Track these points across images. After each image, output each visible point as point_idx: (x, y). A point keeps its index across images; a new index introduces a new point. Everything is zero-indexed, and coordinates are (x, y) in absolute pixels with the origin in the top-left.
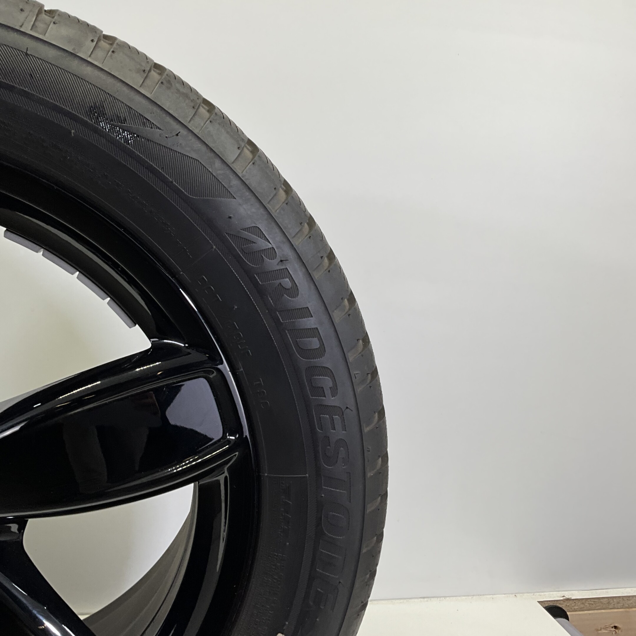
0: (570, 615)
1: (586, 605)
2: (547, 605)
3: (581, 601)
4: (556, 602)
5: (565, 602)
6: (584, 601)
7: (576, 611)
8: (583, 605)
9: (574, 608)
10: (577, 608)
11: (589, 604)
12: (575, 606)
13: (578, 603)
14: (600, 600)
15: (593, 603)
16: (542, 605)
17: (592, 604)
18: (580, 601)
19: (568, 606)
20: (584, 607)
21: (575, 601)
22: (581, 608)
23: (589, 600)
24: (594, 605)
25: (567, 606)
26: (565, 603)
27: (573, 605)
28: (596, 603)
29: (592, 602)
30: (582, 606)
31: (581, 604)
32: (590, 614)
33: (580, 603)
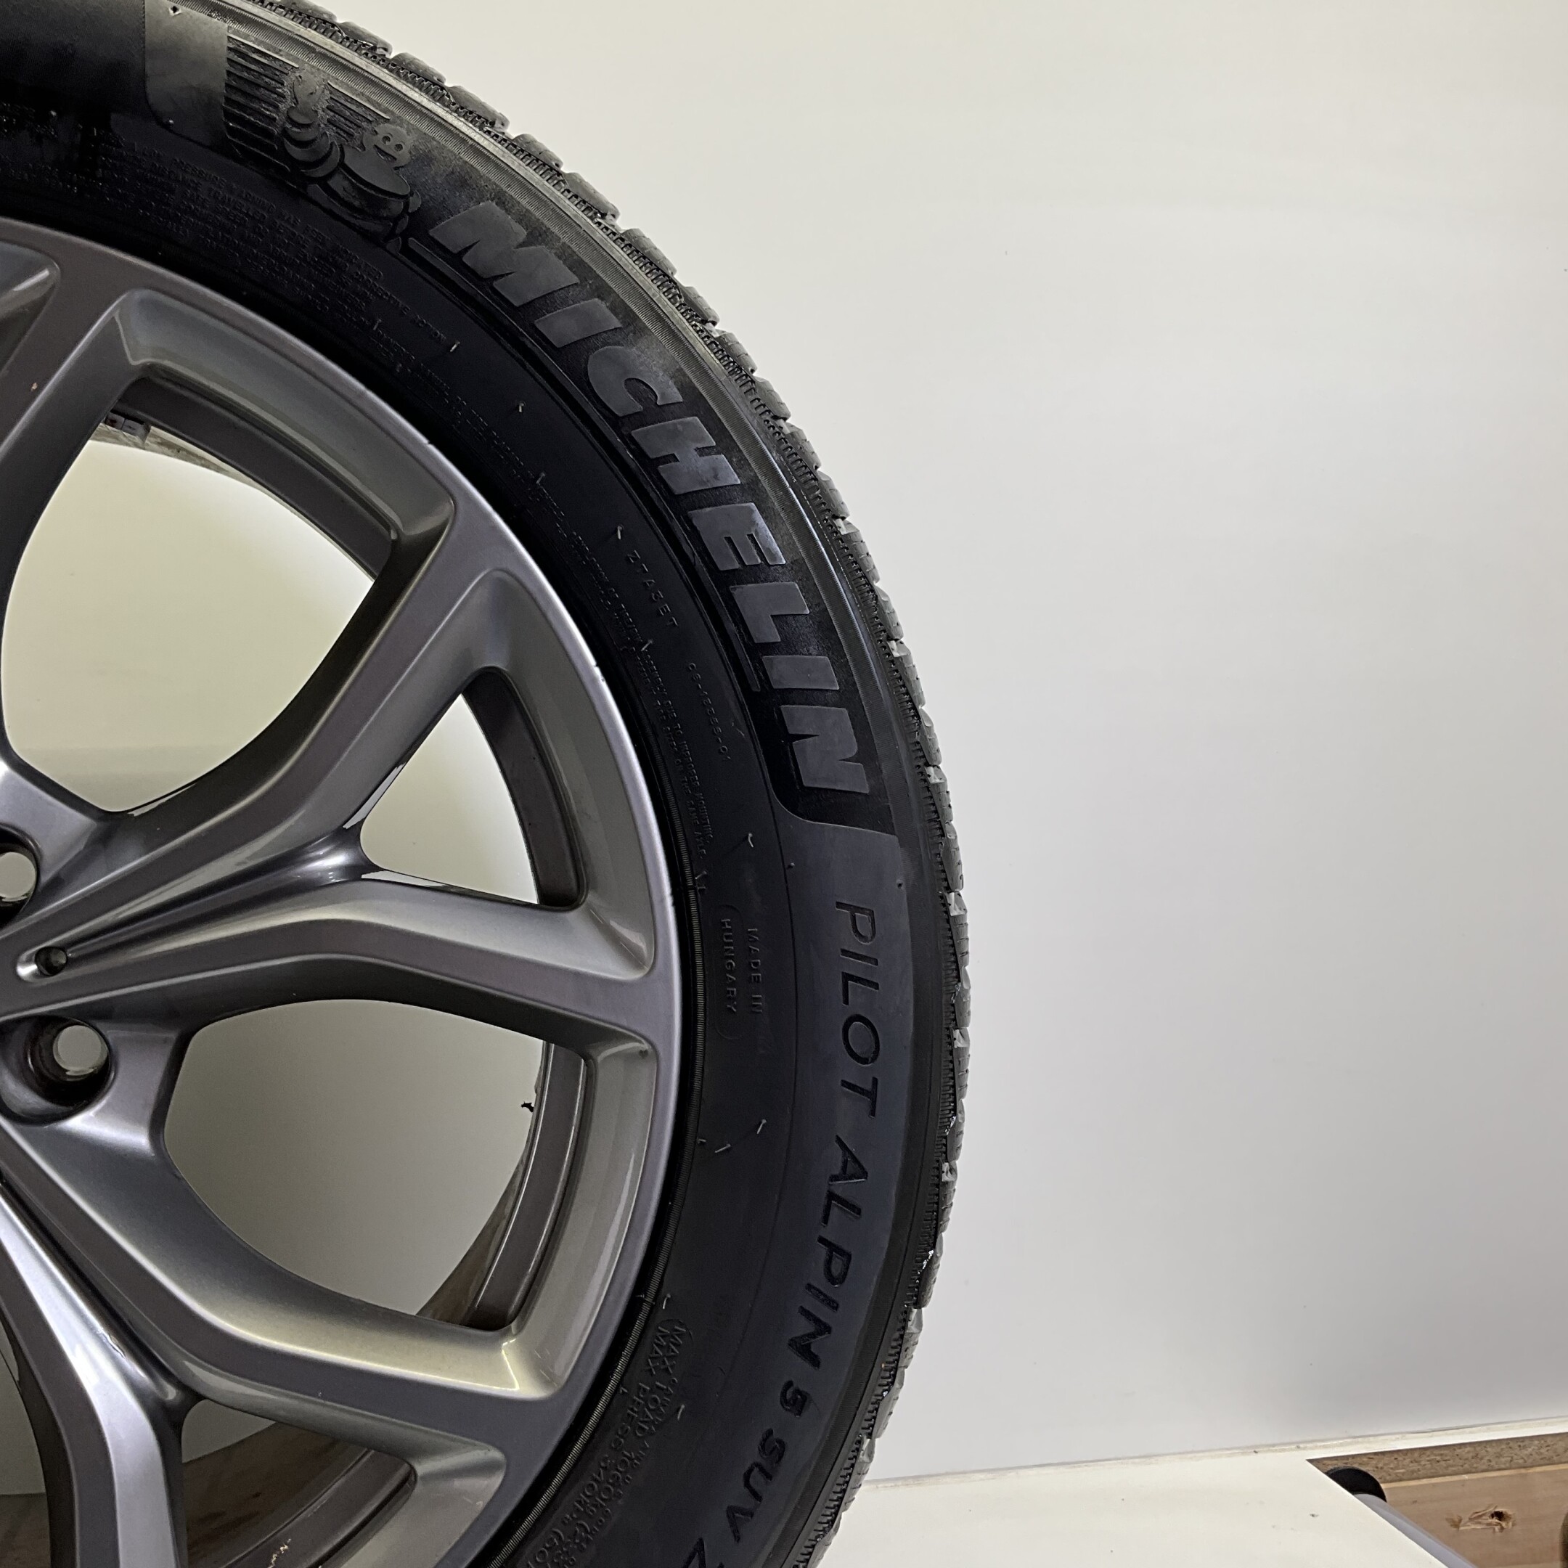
0: (1387, 1489)
1: (1423, 1463)
2: (1330, 1467)
3: (1409, 1455)
4: (1350, 1460)
5: (1372, 1458)
6: (1416, 1455)
7: (1401, 1480)
8: (1416, 1464)
9: (1396, 1474)
10: (1403, 1474)
11: (1428, 1461)
12: (1397, 1468)
13: (1404, 1459)
14: (1455, 1450)
15: (1438, 1458)
16: (1318, 1468)
17: (1438, 1461)
18: (1406, 1454)
19: (1382, 1468)
20: (1419, 1470)
21: (1396, 1456)
22: (1413, 1472)
23: (1428, 1453)
24: (1443, 1463)
25: (1377, 1468)
26: (1374, 1462)
27: (1392, 1466)
28: (1446, 1458)
29: (1436, 1455)
30: (1414, 1467)
31: (1412, 1462)
32: (1434, 1485)
33: (1407, 1461)
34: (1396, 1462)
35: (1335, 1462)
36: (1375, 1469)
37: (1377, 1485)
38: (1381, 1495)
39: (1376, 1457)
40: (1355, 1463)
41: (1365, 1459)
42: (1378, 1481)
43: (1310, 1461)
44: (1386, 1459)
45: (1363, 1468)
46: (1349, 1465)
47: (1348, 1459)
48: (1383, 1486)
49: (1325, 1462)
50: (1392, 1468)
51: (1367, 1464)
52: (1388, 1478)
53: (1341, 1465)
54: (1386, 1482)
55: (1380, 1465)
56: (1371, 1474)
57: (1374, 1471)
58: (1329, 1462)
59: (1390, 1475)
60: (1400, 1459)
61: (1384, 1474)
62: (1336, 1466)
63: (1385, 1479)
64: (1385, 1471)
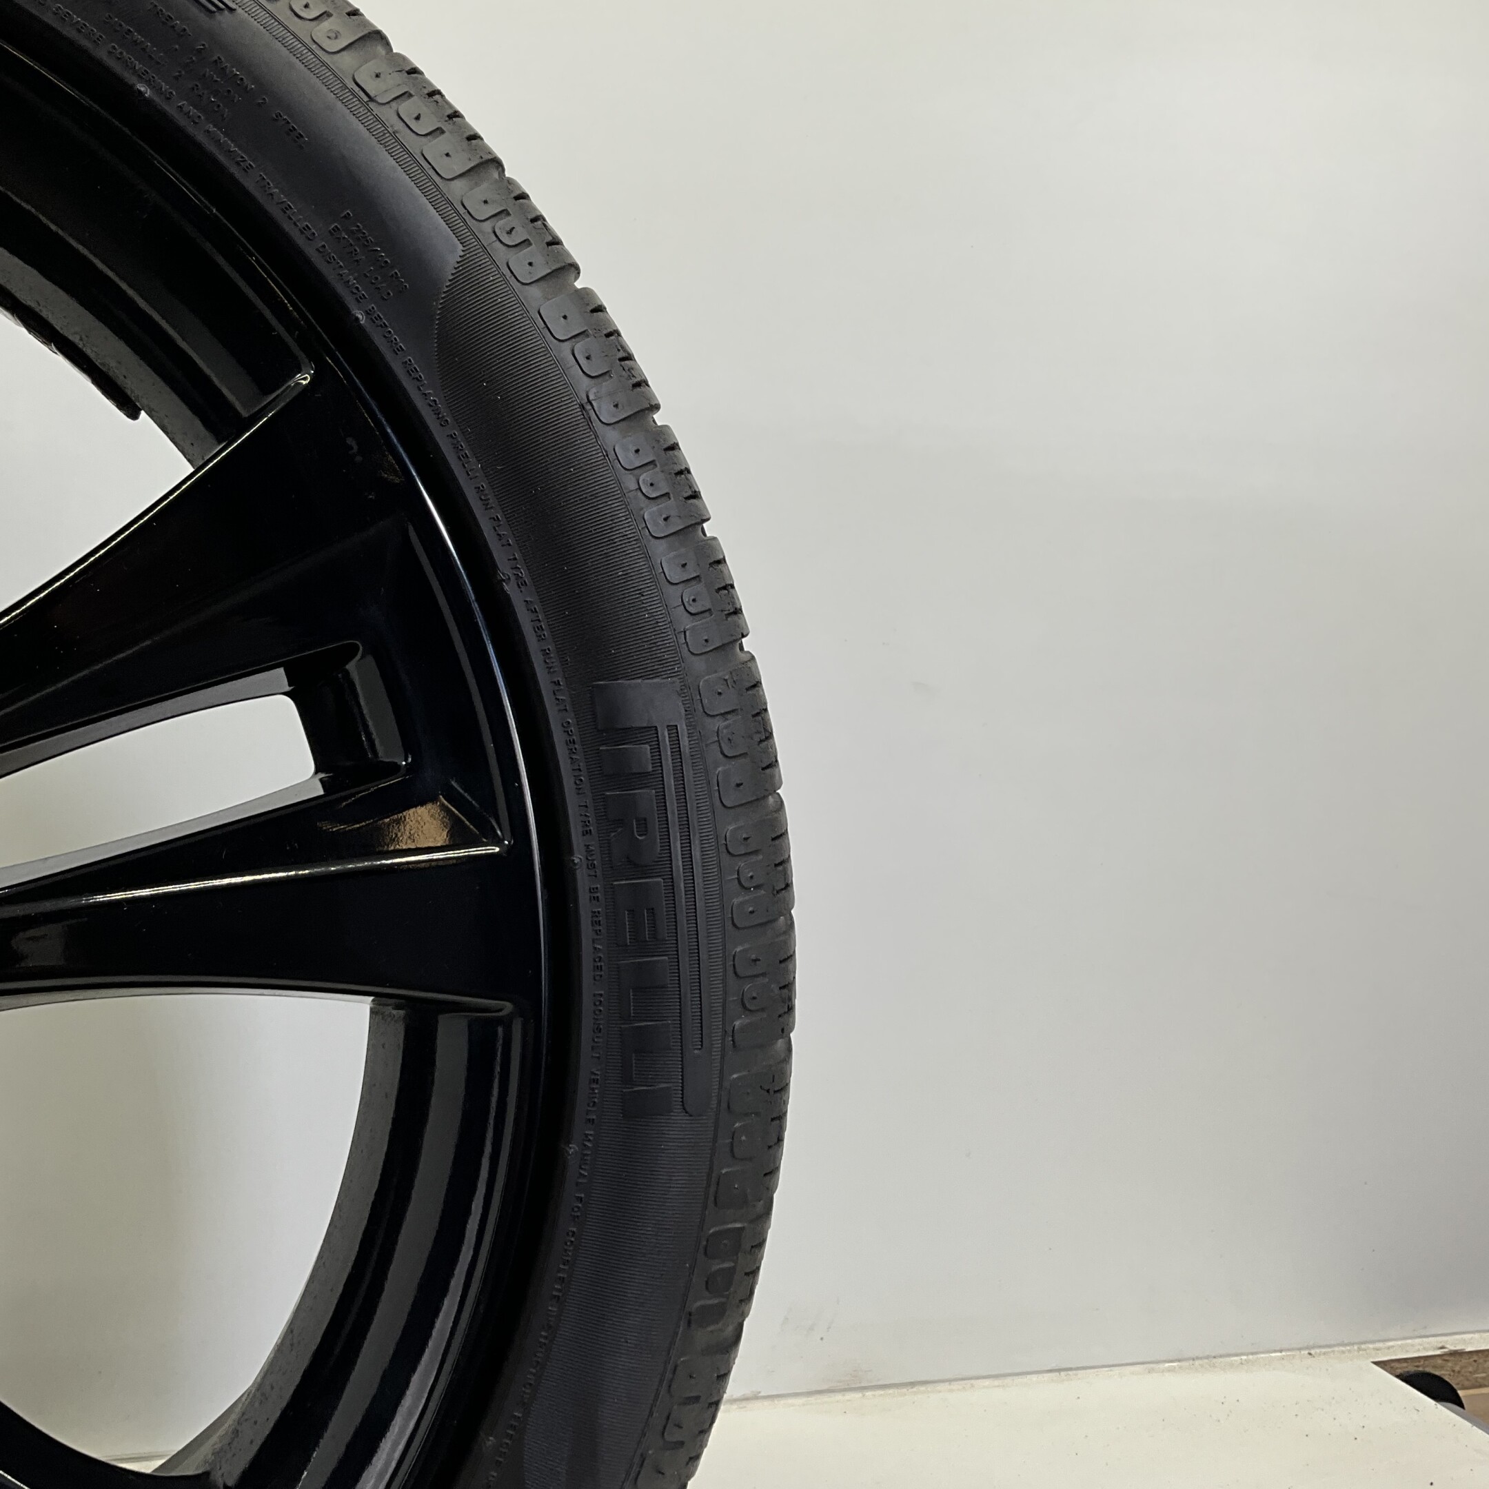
34: (1475, 1364)
35: (1405, 1365)
36: (1452, 1374)
37: (1454, 1392)
38: (1458, 1402)
39: (1452, 1358)
40: (1427, 1366)
41: (1439, 1361)
42: (1455, 1387)
43: (1376, 1363)
44: (1464, 1361)
45: (1437, 1373)
46: (1421, 1369)
47: (1419, 1362)
48: (1461, 1393)
49: (1393, 1365)
50: (1470, 1372)
51: (1442, 1367)
52: (1466, 1383)
53: (1411, 1368)
54: (1464, 1388)
55: (1457, 1368)
56: (1446, 1378)
57: (1450, 1375)
58: (1397, 1365)
59: (1468, 1380)
60: (1481, 1361)
61: (1461, 1378)
62: (1406, 1370)
63: (1463, 1385)
64: (1462, 1376)
